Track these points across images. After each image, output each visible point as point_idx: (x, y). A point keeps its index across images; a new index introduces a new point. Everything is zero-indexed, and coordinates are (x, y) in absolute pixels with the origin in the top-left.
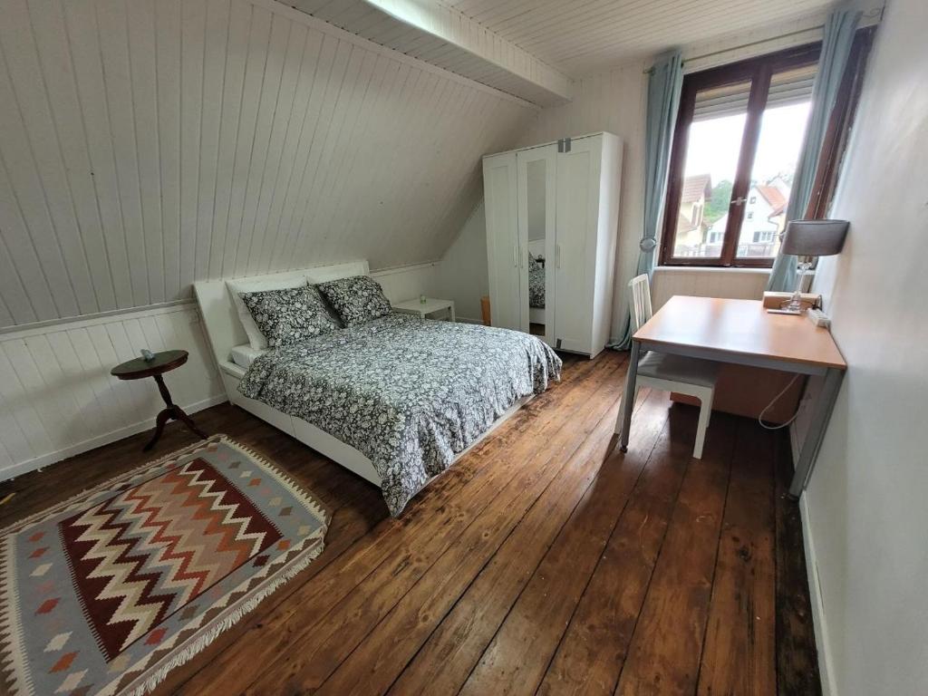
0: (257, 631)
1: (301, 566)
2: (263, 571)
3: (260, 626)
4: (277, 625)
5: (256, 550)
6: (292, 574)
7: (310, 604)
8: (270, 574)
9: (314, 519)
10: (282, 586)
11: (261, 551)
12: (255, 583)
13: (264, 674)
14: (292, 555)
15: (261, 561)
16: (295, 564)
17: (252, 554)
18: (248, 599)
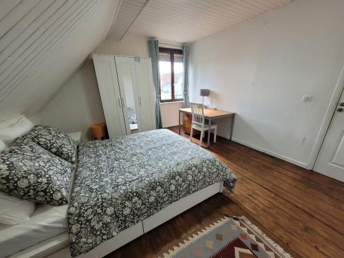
0: (290, 245)
1: (256, 228)
2: (261, 245)
3: (288, 244)
4: (285, 237)
5: (248, 251)
6: (260, 232)
7: (273, 224)
8: (261, 242)
9: (227, 223)
10: (267, 236)
11: (248, 248)
12: (268, 249)
13: (305, 240)
14: (249, 232)
15: (255, 247)
16: (255, 231)
17: (251, 253)
18: (278, 251)
